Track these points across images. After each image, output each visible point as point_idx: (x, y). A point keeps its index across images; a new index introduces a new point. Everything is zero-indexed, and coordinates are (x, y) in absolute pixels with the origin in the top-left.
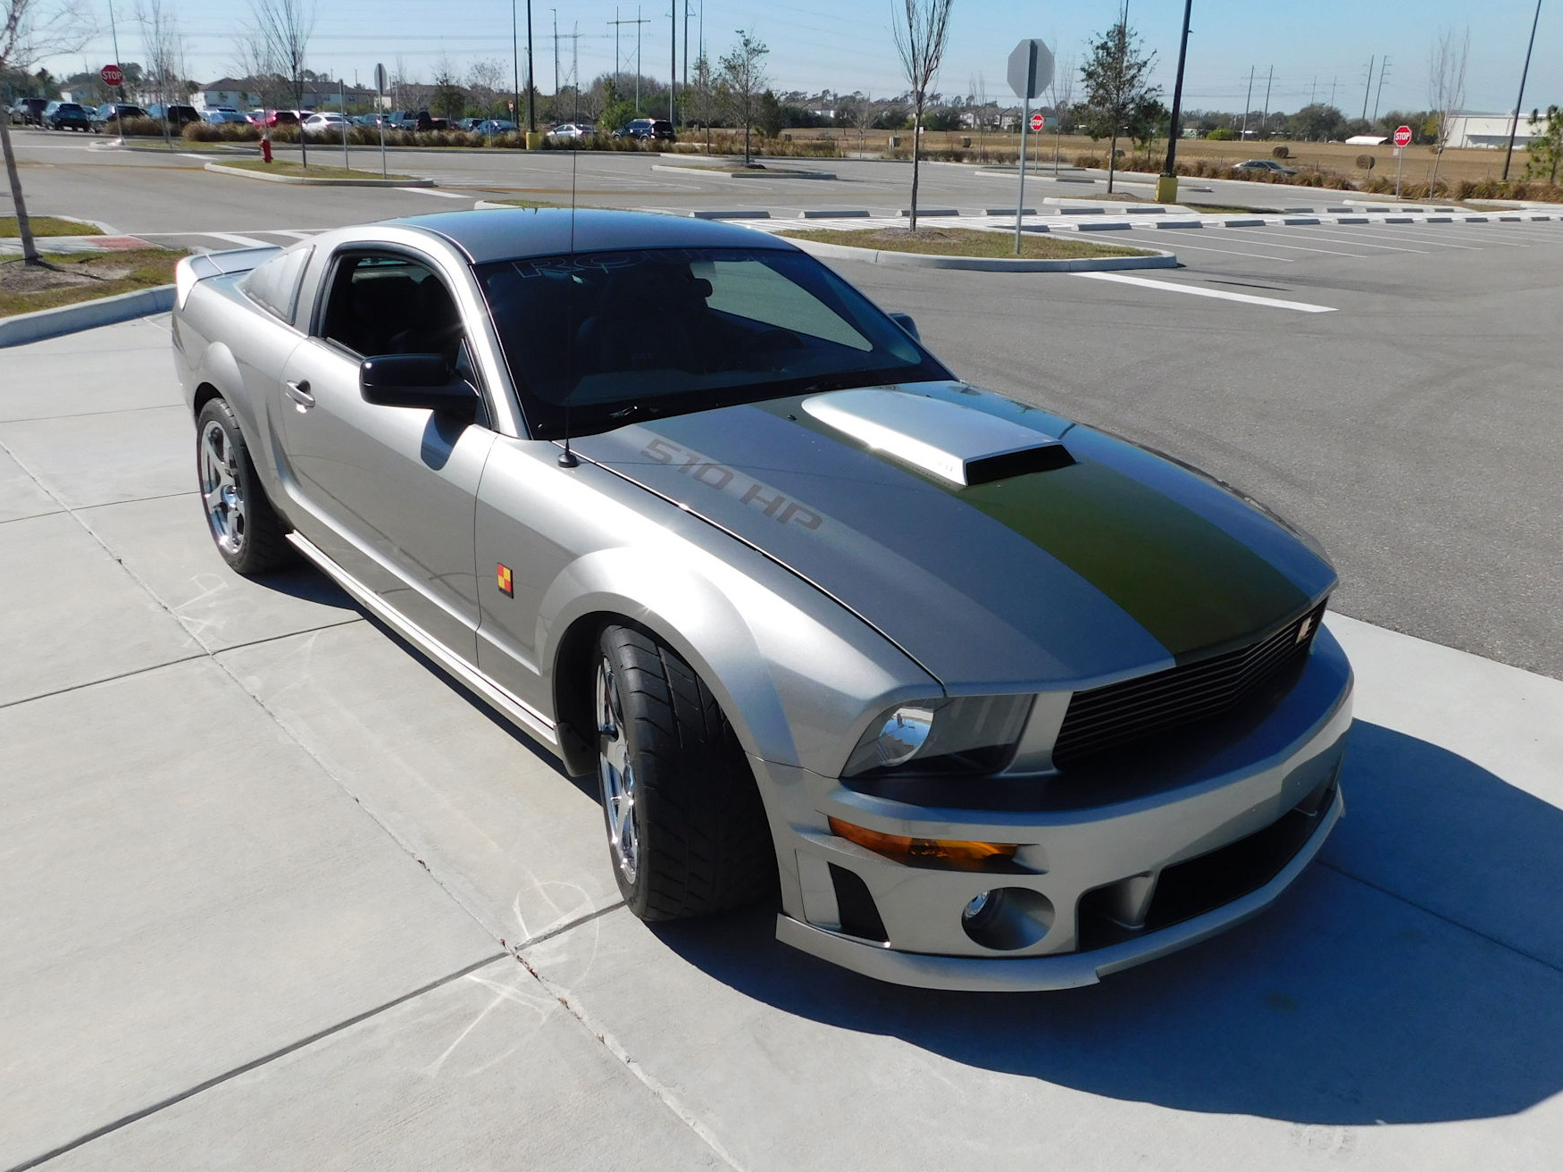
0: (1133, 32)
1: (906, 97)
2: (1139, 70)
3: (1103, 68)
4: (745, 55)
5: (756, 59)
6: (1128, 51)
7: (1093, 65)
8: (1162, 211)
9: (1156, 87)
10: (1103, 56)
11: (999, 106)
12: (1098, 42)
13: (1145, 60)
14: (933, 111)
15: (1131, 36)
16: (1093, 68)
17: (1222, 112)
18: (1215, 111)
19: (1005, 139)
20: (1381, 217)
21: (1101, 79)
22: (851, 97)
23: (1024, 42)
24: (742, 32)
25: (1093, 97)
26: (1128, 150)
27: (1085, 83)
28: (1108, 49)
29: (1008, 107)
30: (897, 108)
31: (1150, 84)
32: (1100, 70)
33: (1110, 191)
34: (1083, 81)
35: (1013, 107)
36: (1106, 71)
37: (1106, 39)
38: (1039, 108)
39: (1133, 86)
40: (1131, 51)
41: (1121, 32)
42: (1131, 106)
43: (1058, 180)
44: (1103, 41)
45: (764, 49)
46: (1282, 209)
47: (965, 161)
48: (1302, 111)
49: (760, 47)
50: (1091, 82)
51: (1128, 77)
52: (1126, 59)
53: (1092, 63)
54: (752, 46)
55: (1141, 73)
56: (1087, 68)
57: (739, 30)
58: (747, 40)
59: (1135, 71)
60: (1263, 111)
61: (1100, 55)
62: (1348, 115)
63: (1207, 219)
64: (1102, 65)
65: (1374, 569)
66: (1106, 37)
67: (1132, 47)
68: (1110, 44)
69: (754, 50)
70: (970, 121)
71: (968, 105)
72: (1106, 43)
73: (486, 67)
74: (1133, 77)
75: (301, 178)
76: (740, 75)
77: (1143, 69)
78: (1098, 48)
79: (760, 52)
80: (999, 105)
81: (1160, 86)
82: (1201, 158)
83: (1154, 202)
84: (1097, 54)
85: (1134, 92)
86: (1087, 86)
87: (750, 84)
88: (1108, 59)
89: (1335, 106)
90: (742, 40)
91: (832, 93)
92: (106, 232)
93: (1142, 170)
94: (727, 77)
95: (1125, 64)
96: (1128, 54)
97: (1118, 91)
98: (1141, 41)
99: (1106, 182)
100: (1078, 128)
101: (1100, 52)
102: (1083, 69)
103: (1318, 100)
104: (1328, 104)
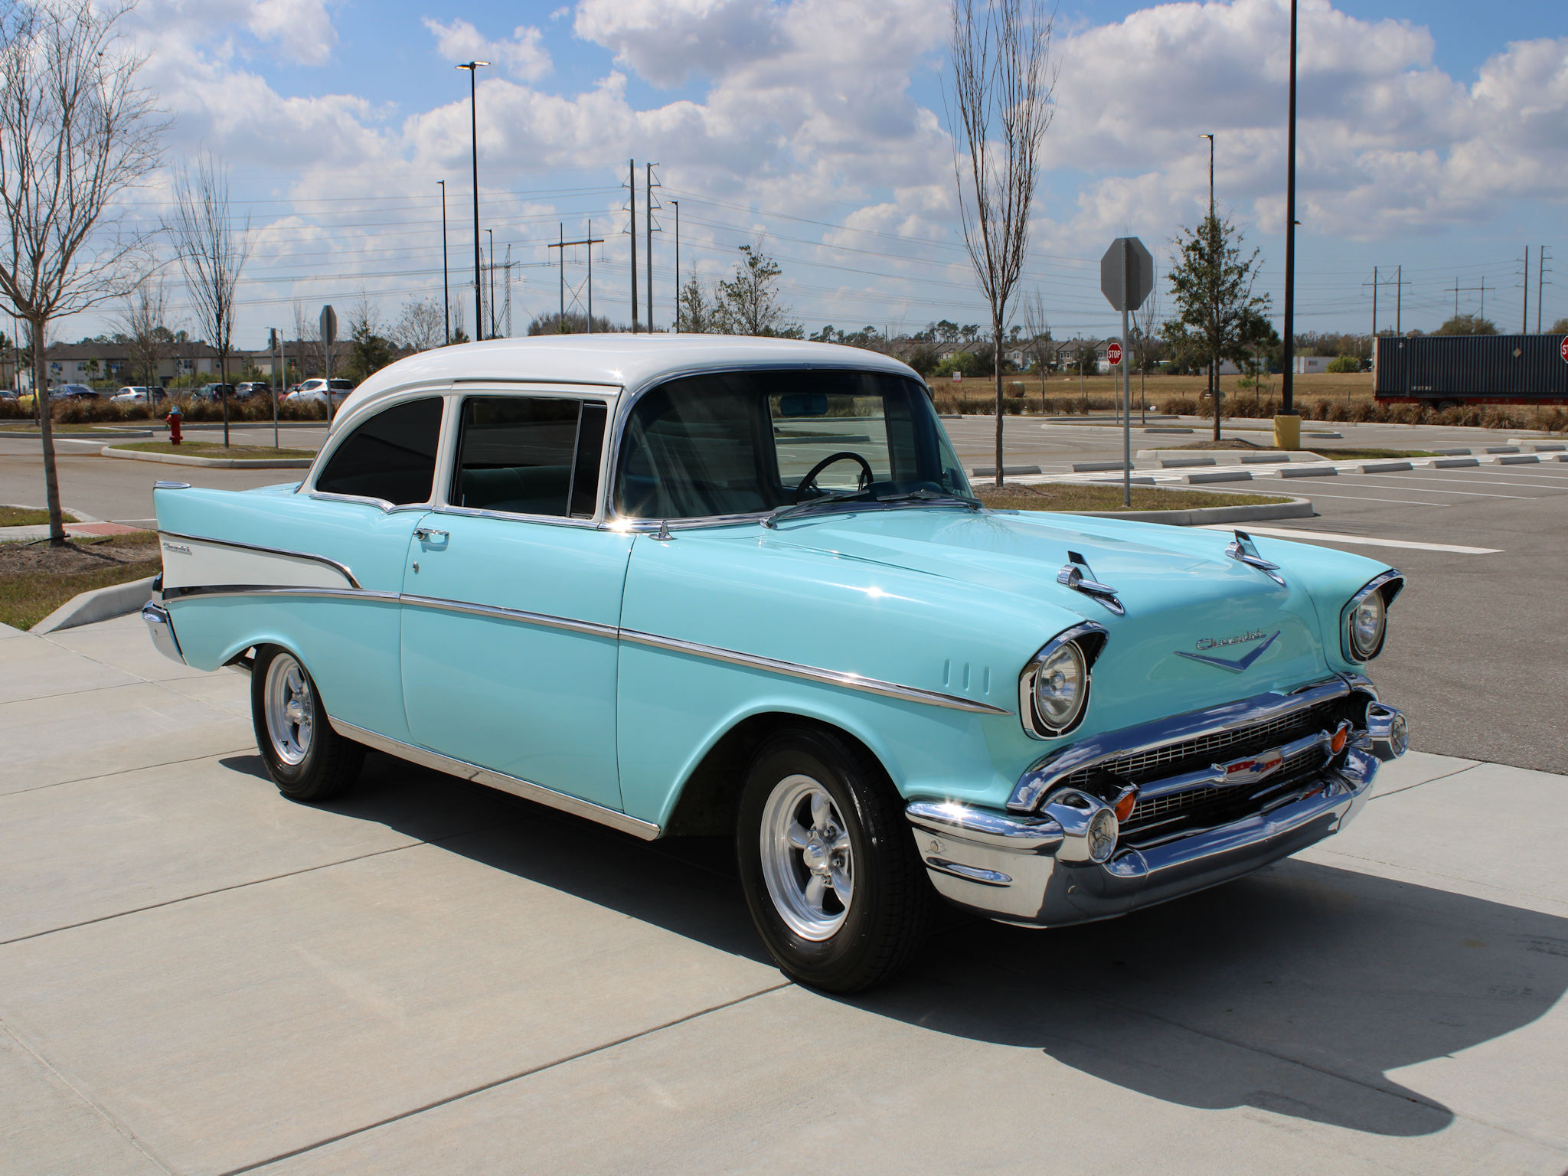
0: (1228, 227)
1: (932, 331)
2: (1241, 275)
3: (1196, 275)
4: (751, 279)
5: (766, 283)
6: (1225, 251)
7: (1184, 271)
8: (1286, 460)
9: (1262, 297)
10: (1195, 260)
11: (1054, 339)
12: (1188, 241)
13: (1246, 261)
14: (970, 350)
15: (1227, 232)
16: (1184, 274)
17: (1342, 334)
18: (1333, 332)
19: (1067, 383)
20: (1549, 456)
21: (1195, 289)
22: (861, 335)
23: (1117, 242)
24: (747, 248)
25: (1188, 313)
26: (1229, 391)
27: (1177, 295)
28: (1200, 250)
29: (1066, 340)
30: (924, 346)
31: (1255, 293)
32: (1193, 277)
33: (1217, 436)
34: (1173, 292)
35: (1071, 339)
36: (1200, 278)
37: (1197, 237)
38: (1106, 339)
39: (1236, 296)
40: (1229, 251)
41: (1213, 229)
42: (1235, 322)
43: (1148, 432)
44: (1193, 240)
45: (776, 269)
46: (1431, 451)
47: (1024, 413)
48: (1446, 326)
49: (770, 268)
50: (1184, 294)
51: (1228, 285)
52: (1223, 261)
53: (1182, 268)
54: (759, 266)
55: (1243, 279)
56: (1177, 274)
57: (744, 245)
58: (753, 259)
59: (1235, 277)
60: (1395, 329)
61: (1192, 259)
62: (1503, 329)
63: (1341, 465)
64: (1194, 270)
65: (1543, 739)
66: (1196, 234)
67: (1228, 246)
68: (1203, 243)
69: (762, 271)
70: (1018, 361)
71: (1014, 338)
72: (1197, 242)
73: (424, 308)
74: (1234, 285)
75: (231, 460)
76: (747, 305)
77: (1245, 274)
78: (1188, 249)
79: (770, 274)
80: (1055, 336)
81: (1267, 295)
82: (1323, 397)
83: (1272, 448)
84: (1188, 256)
85: (1236, 305)
86: (1179, 299)
87: (759, 317)
88: (1202, 262)
89: (1486, 318)
90: (748, 258)
91: (836, 330)
92: (81, 520)
93: (1250, 415)
94: (731, 308)
95: (1223, 268)
96: (1226, 255)
97: (1217, 304)
98: (1240, 237)
99: (1212, 431)
100: (1158, 365)
101: (1192, 253)
102: (1173, 277)
103: (1464, 311)
104: (1477, 316)
